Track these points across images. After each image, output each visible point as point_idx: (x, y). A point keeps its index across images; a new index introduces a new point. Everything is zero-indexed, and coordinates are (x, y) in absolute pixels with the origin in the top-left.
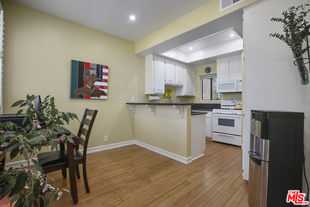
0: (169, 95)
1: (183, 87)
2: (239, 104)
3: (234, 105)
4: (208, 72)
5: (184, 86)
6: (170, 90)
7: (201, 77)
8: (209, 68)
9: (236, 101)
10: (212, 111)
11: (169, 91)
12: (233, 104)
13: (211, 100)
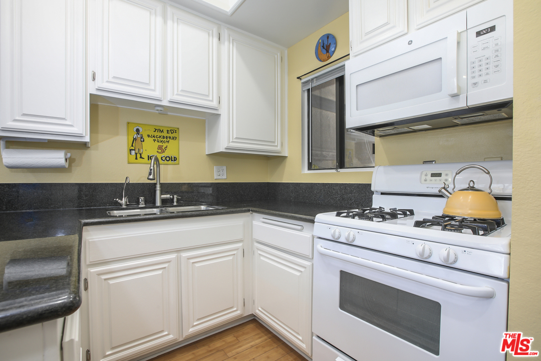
0: (161, 149)
1: (219, 115)
2: (472, 189)
3: (436, 191)
4: (325, 56)
5: (223, 112)
6: (173, 131)
7: (304, 79)
8: (328, 36)
9: (449, 173)
10: (313, 222)
11: (165, 134)
12: (434, 186)
13: (336, 169)
